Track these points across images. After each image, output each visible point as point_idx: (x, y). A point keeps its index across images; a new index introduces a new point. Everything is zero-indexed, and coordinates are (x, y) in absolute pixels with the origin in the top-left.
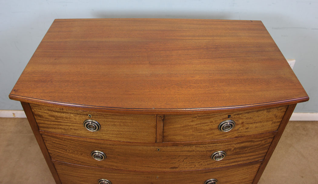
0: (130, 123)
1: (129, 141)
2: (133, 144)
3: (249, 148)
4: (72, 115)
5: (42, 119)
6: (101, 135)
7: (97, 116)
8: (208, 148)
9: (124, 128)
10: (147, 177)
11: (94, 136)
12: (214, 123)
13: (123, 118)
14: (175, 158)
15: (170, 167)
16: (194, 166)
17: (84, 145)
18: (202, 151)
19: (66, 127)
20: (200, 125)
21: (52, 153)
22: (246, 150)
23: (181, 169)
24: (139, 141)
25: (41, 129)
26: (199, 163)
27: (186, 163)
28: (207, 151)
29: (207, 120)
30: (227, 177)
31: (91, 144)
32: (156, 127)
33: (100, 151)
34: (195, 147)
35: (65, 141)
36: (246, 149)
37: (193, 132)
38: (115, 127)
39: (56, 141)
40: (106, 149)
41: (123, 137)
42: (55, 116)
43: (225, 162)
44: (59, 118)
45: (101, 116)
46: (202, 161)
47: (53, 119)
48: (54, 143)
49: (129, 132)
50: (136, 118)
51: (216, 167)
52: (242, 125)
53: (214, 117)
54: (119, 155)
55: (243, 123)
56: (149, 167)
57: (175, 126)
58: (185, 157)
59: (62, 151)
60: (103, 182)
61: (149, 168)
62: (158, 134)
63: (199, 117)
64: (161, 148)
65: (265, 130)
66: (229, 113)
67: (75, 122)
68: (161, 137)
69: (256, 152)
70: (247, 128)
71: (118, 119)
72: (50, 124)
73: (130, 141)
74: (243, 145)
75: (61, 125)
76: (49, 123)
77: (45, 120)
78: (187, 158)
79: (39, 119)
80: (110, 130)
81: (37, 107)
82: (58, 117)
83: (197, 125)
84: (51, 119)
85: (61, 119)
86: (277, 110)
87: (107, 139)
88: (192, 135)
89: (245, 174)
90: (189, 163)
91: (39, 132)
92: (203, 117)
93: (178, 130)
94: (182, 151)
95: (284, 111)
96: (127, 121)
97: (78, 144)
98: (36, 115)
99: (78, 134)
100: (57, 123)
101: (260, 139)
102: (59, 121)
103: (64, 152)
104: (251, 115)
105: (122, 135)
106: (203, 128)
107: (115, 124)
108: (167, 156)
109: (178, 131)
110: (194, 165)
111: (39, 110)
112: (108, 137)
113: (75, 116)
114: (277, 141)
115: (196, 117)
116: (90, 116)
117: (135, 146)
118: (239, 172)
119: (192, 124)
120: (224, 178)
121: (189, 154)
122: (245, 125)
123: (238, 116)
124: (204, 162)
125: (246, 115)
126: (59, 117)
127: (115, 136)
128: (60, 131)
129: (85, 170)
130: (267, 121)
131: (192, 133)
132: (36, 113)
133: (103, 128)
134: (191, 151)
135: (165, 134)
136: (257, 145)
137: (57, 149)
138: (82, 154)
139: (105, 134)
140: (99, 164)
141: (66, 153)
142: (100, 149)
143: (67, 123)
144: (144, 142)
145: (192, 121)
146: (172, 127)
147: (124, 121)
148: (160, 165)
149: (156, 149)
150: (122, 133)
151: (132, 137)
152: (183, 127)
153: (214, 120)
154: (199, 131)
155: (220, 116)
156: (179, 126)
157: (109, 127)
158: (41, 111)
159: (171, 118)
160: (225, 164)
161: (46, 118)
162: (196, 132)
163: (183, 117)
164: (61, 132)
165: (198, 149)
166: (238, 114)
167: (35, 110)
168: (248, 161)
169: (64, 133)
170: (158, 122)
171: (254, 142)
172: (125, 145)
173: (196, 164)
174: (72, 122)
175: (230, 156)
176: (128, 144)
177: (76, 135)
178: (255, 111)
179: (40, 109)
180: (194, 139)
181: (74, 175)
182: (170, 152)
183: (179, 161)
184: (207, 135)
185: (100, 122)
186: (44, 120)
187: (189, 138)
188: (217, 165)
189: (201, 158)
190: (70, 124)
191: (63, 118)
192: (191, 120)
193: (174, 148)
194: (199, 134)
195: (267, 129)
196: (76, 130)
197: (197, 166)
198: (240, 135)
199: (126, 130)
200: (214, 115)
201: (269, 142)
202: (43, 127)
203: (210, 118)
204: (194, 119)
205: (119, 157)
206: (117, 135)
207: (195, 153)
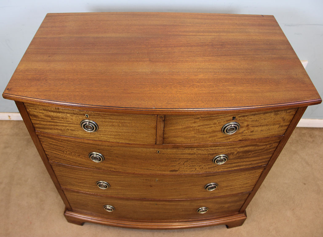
0: (129, 123)
1: (127, 142)
2: (132, 146)
3: (253, 153)
4: (68, 115)
5: (37, 119)
6: (99, 136)
7: (95, 115)
8: (210, 151)
9: (122, 129)
10: (146, 180)
11: (91, 137)
12: (218, 125)
13: (121, 118)
14: (175, 161)
15: (169, 170)
16: (194, 170)
17: (81, 146)
18: (203, 154)
19: (63, 128)
20: (202, 127)
21: (49, 154)
22: (250, 155)
23: (181, 173)
24: (138, 143)
25: (37, 130)
26: (200, 166)
27: (187, 166)
28: (209, 154)
29: (210, 121)
30: (228, 182)
31: (88, 145)
32: (156, 128)
33: (97, 152)
34: (196, 150)
35: (62, 142)
36: (250, 153)
37: (195, 134)
38: (113, 128)
39: (52, 142)
40: (104, 150)
41: (122, 139)
42: (51, 116)
43: (227, 166)
44: (55, 119)
45: (99, 116)
46: (203, 165)
47: (49, 119)
48: (51, 144)
49: (128, 133)
50: (136, 118)
51: (218, 171)
52: (247, 128)
53: (218, 118)
54: (117, 157)
55: (248, 126)
56: (148, 169)
57: (176, 127)
58: (186, 160)
59: (59, 152)
60: (102, 183)
61: (148, 170)
62: (158, 135)
63: (202, 118)
64: (161, 150)
65: (271, 134)
66: (234, 115)
67: (71, 123)
68: (161, 139)
69: (259, 157)
70: (252, 132)
71: (116, 119)
72: (46, 125)
73: (129, 142)
74: (246, 149)
75: (57, 125)
76: (45, 123)
77: (41, 121)
78: (187, 161)
79: (35, 120)
80: (108, 131)
81: (32, 106)
82: (54, 117)
83: (199, 126)
84: (46, 119)
85: (57, 119)
86: (285, 113)
87: (105, 140)
88: (194, 137)
89: (247, 179)
91: (35, 133)
92: (206, 118)
93: (179, 131)
94: (183, 154)
96: (126, 121)
97: (75, 145)
98: (31, 115)
99: (76, 135)
100: (53, 124)
101: (264, 144)
102: (55, 121)
103: (61, 153)
104: (257, 117)
105: (121, 136)
106: (206, 129)
107: (114, 124)
108: (167, 159)
109: (179, 133)
110: (194, 168)
111: (34, 110)
113: (72, 116)
114: (283, 146)
115: (198, 118)
116: (87, 115)
117: (134, 148)
118: (240, 176)
119: (194, 125)
120: (225, 182)
121: (190, 157)
122: (251, 127)
123: (244, 118)
124: (205, 165)
125: (252, 117)
126: (55, 117)
127: (113, 137)
128: (56, 131)
129: (83, 172)
130: (274, 124)
131: (193, 135)
132: (31, 113)
133: (101, 128)
134: (192, 154)
135: (165, 136)
136: (261, 149)
137: (54, 151)
138: (79, 156)
139: (103, 134)
140: (97, 166)
141: (63, 154)
142: (98, 150)
143: (64, 123)
144: (144, 143)
145: (195, 122)
146: (173, 128)
147: (123, 121)
148: (160, 168)
149: (155, 151)
150: (120, 134)
151: (131, 138)
152: (185, 128)
153: (217, 122)
154: (201, 134)
155: (225, 117)
156: (181, 127)
157: (106, 127)
158: (36, 111)
159: (172, 119)
160: (227, 168)
161: (42, 119)
162: (198, 134)
163: (185, 118)
164: (58, 133)
165: (200, 152)
166: (243, 116)
167: (30, 109)
168: (251, 166)
169: (61, 133)
170: (158, 123)
171: (258, 146)
172: (123, 147)
173: (197, 168)
174: (68, 122)
175: (232, 160)
176: (128, 145)
177: (73, 135)
178: (262, 114)
179: (36, 109)
180: (196, 141)
181: (72, 177)
182: (171, 154)
183: (179, 164)
184: (209, 137)
185: (97, 122)
186: (39, 121)
187: (191, 140)
188: (218, 169)
189: (202, 161)
190: (67, 125)
191: (59, 118)
192: (193, 122)
193: (175, 150)
194: (201, 136)
195: (273, 133)
196: (73, 130)
197: (198, 169)
198: (244, 139)
199: (125, 131)
200: (218, 116)
201: (274, 146)
202: (40, 128)
203: (214, 120)
204: (197, 120)
205: (117, 159)
206: (115, 136)
207: (196, 156)
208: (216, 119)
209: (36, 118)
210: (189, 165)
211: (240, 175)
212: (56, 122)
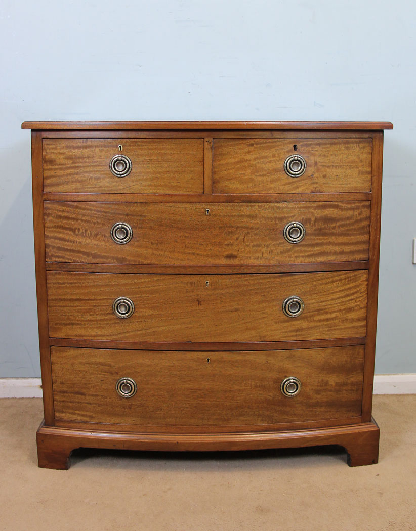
0: (171, 154)
1: (167, 192)
2: (174, 199)
3: (338, 224)
4: (97, 150)
5: (53, 167)
6: (131, 184)
7: (130, 146)
8: (277, 212)
10: (191, 283)
11: (120, 188)
12: (278, 159)
14: (232, 232)
15: (225, 255)
16: (260, 255)
17: (103, 212)
18: (268, 218)
19: (84, 177)
22: (334, 228)
23: (242, 262)
24: (181, 192)
25: (47, 190)
26: (268, 246)
27: (249, 246)
28: (276, 218)
29: (268, 151)
32: (203, 161)
33: (125, 221)
34: (257, 207)
35: (77, 207)
36: (334, 225)
37: (252, 173)
38: (150, 166)
39: (63, 211)
41: (160, 186)
42: (74, 156)
43: (307, 251)
44: (78, 160)
46: (270, 244)
47: (70, 163)
48: (60, 217)
49: (169, 172)
51: (296, 263)
52: (316, 167)
53: (276, 146)
54: (151, 228)
55: (316, 163)
56: (194, 254)
58: (246, 232)
59: (67, 234)
61: (194, 257)
62: (206, 176)
63: (257, 144)
64: (210, 207)
65: (352, 185)
66: (294, 142)
67: (98, 164)
68: (210, 183)
70: (325, 176)
72: (63, 176)
74: (328, 212)
75: (77, 174)
76: (62, 173)
77: (57, 169)
78: (248, 233)
79: (49, 170)
80: (144, 173)
81: (52, 144)
82: (76, 158)
83: (255, 159)
84: (66, 164)
85: (81, 161)
86: (358, 149)
87: (138, 192)
88: (251, 180)
89: (347, 296)
90: (253, 246)
91: (42, 197)
92: (261, 145)
93: (232, 169)
94: (241, 216)
95: (369, 153)
96: (167, 151)
98: (47, 162)
99: (100, 187)
100: (73, 171)
101: (349, 206)
102: (77, 165)
103: (70, 235)
104: (324, 150)
105: (159, 180)
106: (264, 166)
107: (152, 158)
108: (220, 227)
109: (232, 171)
110: (260, 250)
111: (52, 151)
112: (140, 188)
113: (101, 151)
114: (378, 217)
115: (252, 145)
116: (120, 147)
117: (175, 206)
118: (335, 284)
119: (248, 157)
120: (313, 297)
121: (251, 223)
122: (321, 168)
123: (307, 149)
124: (274, 245)
125: (318, 148)
126: (79, 158)
127: (149, 183)
128: (74, 186)
130: (350, 168)
131: (250, 177)
132: (47, 157)
133: (136, 169)
135: (215, 177)
136: (348, 219)
137: (60, 232)
138: (96, 235)
139: (136, 181)
140: (120, 256)
141: (73, 236)
143: (88, 166)
144: (188, 193)
145: (249, 152)
146: (223, 162)
147: (162, 152)
148: (211, 250)
149: (203, 211)
150: (159, 176)
151: (172, 183)
152: (238, 162)
153: (276, 152)
154: (260, 173)
155: (284, 145)
156: (233, 161)
157: (142, 166)
158: (55, 151)
159: (221, 145)
160: (309, 256)
161: (60, 165)
162: (255, 175)
163: (237, 145)
164: (76, 188)
165: (263, 214)
166: (307, 146)
167: (48, 151)
168: (343, 258)
169: (80, 188)
170: (205, 151)
171: (342, 210)
172: (161, 203)
173: (264, 250)
174: (94, 164)
175: (312, 237)
176: (168, 199)
177: (96, 189)
178: (328, 144)
179: (56, 148)
180: (255, 190)
181: (76, 297)
182: (224, 216)
183: (237, 239)
184: (272, 182)
186: (55, 169)
187: (248, 187)
188: (296, 257)
189: (270, 234)
191: (84, 158)
194: (260, 179)
195: (355, 185)
196: (97, 179)
197: (266, 255)
198: (317, 189)
199: (165, 169)
200: (275, 142)
201: (365, 216)
202: (51, 185)
203: (271, 148)
204: (251, 148)
205: (151, 233)
206: (152, 180)
207: (259, 222)
208: (274, 148)
209: (52, 165)
210: (252, 244)
211: (333, 282)
212: (78, 167)
